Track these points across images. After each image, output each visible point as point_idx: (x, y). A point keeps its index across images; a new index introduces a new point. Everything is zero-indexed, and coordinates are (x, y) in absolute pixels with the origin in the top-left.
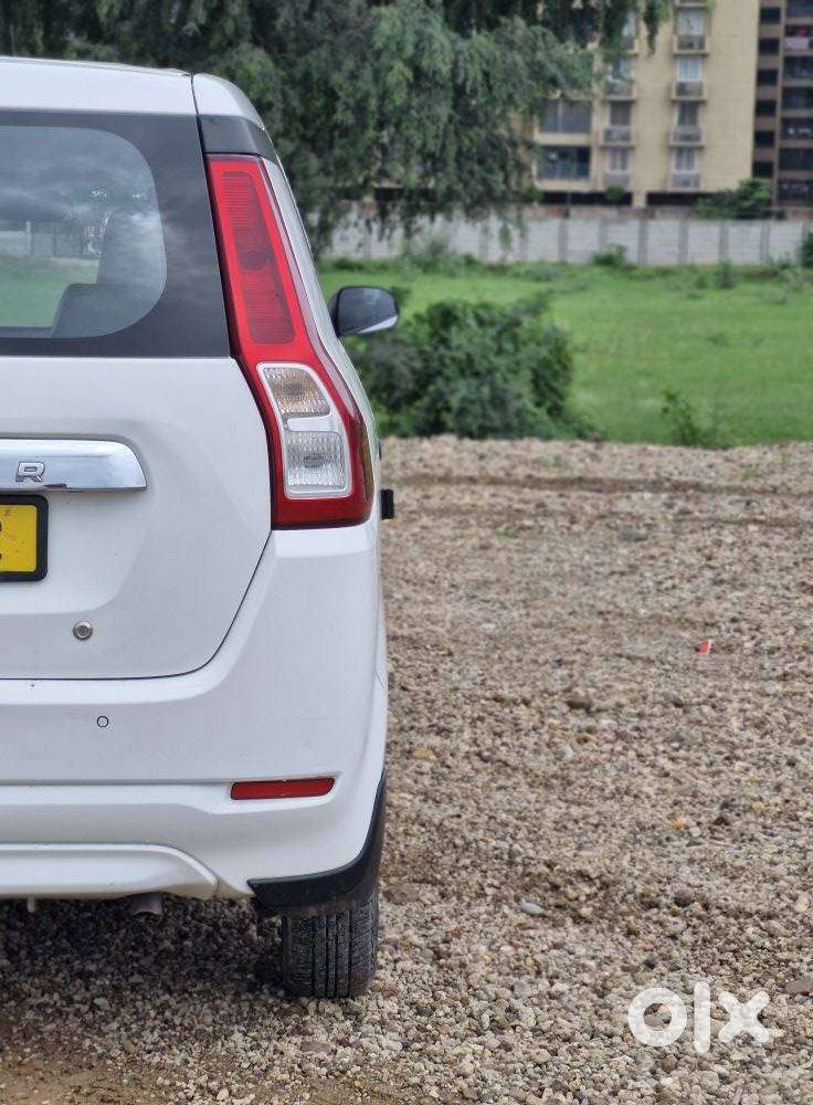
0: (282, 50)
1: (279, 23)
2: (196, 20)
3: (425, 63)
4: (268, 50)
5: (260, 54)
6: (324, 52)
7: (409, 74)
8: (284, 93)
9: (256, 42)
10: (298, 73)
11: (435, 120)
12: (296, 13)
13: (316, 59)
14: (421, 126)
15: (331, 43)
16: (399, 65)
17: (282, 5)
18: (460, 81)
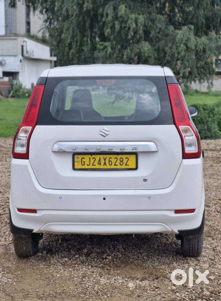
0: (152, 41)
1: (151, 35)
2: (131, 35)
3: (189, 45)
4: (149, 42)
6: (163, 42)
7: (185, 47)
8: (153, 53)
9: (145, 40)
10: (156, 47)
11: (192, 59)
12: (156, 32)
15: (165, 39)
16: (182, 45)
17: (152, 31)
18: (197, 49)
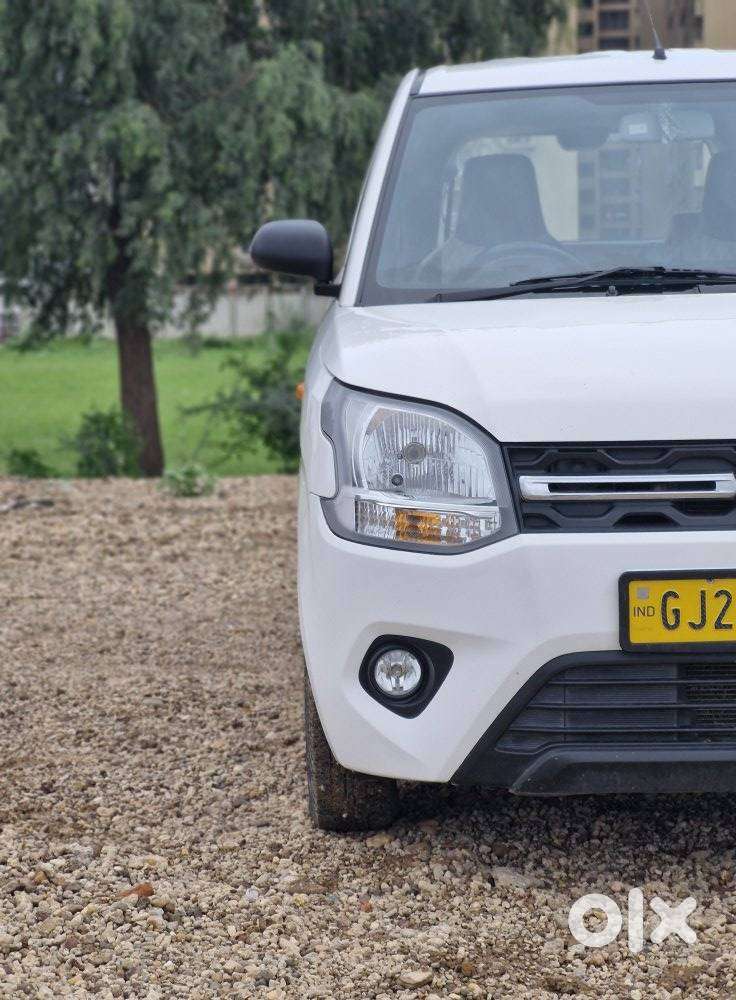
5: (145, 110)
13: (202, 112)
14: (305, 174)
